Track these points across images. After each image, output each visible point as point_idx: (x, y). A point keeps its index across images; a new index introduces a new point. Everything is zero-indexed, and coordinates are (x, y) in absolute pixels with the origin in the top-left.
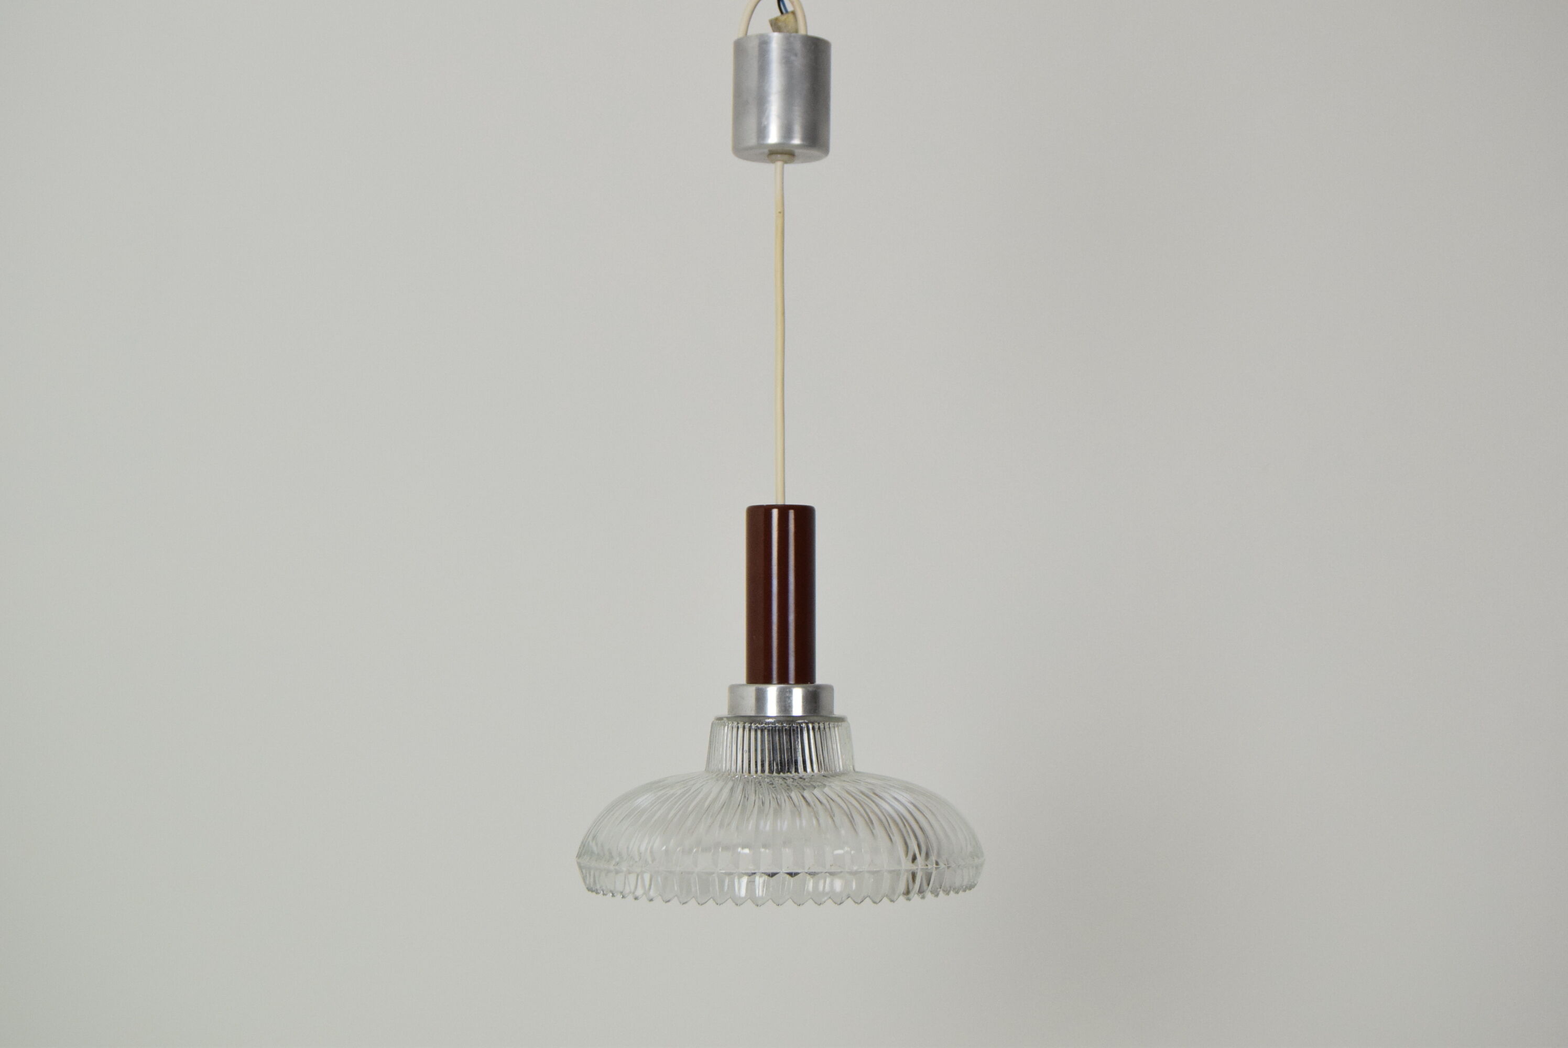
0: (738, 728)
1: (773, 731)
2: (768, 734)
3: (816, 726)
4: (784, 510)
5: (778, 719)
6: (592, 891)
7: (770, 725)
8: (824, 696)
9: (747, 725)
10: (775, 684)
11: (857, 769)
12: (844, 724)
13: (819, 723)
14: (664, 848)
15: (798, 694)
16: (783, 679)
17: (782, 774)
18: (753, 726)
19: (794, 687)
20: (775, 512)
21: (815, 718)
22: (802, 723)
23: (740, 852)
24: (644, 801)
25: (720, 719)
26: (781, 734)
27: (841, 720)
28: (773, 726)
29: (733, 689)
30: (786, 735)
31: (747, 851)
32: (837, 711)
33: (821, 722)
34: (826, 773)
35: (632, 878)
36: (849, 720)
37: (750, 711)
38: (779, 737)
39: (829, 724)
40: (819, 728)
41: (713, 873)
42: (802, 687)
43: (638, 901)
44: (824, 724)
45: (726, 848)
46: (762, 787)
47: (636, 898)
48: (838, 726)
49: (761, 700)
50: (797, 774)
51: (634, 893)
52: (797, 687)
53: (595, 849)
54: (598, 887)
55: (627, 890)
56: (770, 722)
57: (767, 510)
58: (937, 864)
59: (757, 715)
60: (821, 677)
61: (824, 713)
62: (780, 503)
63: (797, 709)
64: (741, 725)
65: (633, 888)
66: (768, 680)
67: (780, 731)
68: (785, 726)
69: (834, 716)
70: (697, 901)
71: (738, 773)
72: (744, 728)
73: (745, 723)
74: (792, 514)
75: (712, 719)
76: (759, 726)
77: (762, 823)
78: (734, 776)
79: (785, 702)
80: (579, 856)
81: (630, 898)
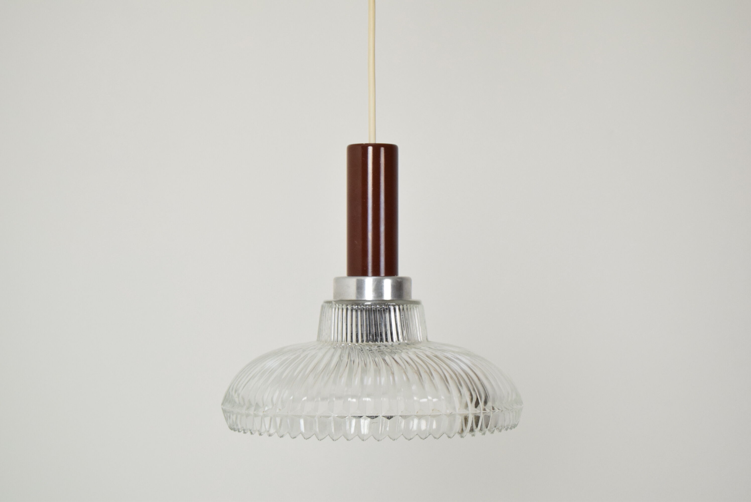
0: (343, 309)
1: (370, 311)
2: (366, 314)
3: (401, 307)
4: (377, 147)
5: (374, 303)
6: (235, 430)
7: (367, 307)
8: (406, 286)
9: (349, 307)
10: (370, 276)
11: (429, 340)
12: (419, 306)
13: (403, 305)
14: (292, 398)
15: (388, 283)
16: (376, 273)
17: (376, 343)
18: (354, 307)
19: (384, 279)
20: (370, 149)
21: (400, 302)
22: (390, 305)
23: (350, 401)
24: (272, 363)
25: (329, 302)
26: (375, 314)
27: (416, 303)
28: (370, 307)
29: (338, 280)
30: (378, 313)
31: (354, 400)
32: (414, 297)
33: (405, 304)
34: (408, 342)
35: (267, 420)
36: (423, 303)
37: (352, 296)
38: (374, 316)
39: (410, 306)
40: (403, 309)
41: (329, 417)
42: (390, 279)
43: (272, 436)
44: (407, 305)
45: (339, 398)
46: (363, 352)
47: (270, 435)
48: (416, 307)
49: (360, 288)
50: (387, 342)
51: (268, 431)
52: (386, 278)
53: (237, 400)
54: (240, 427)
55: (263, 430)
56: (368, 304)
57: (364, 147)
58: (493, 409)
59: (357, 299)
60: (402, 272)
61: (406, 297)
62: (372, 142)
63: (388, 295)
64: (344, 307)
65: (267, 427)
66: (365, 273)
67: (375, 311)
68: (378, 308)
69: (411, 300)
70: (317, 438)
71: (343, 342)
72: (347, 309)
73: (348, 305)
74: (382, 150)
75: (321, 303)
76: (359, 307)
77: (365, 381)
78: (341, 345)
79: (378, 289)
80: (223, 404)
81: (265, 435)
